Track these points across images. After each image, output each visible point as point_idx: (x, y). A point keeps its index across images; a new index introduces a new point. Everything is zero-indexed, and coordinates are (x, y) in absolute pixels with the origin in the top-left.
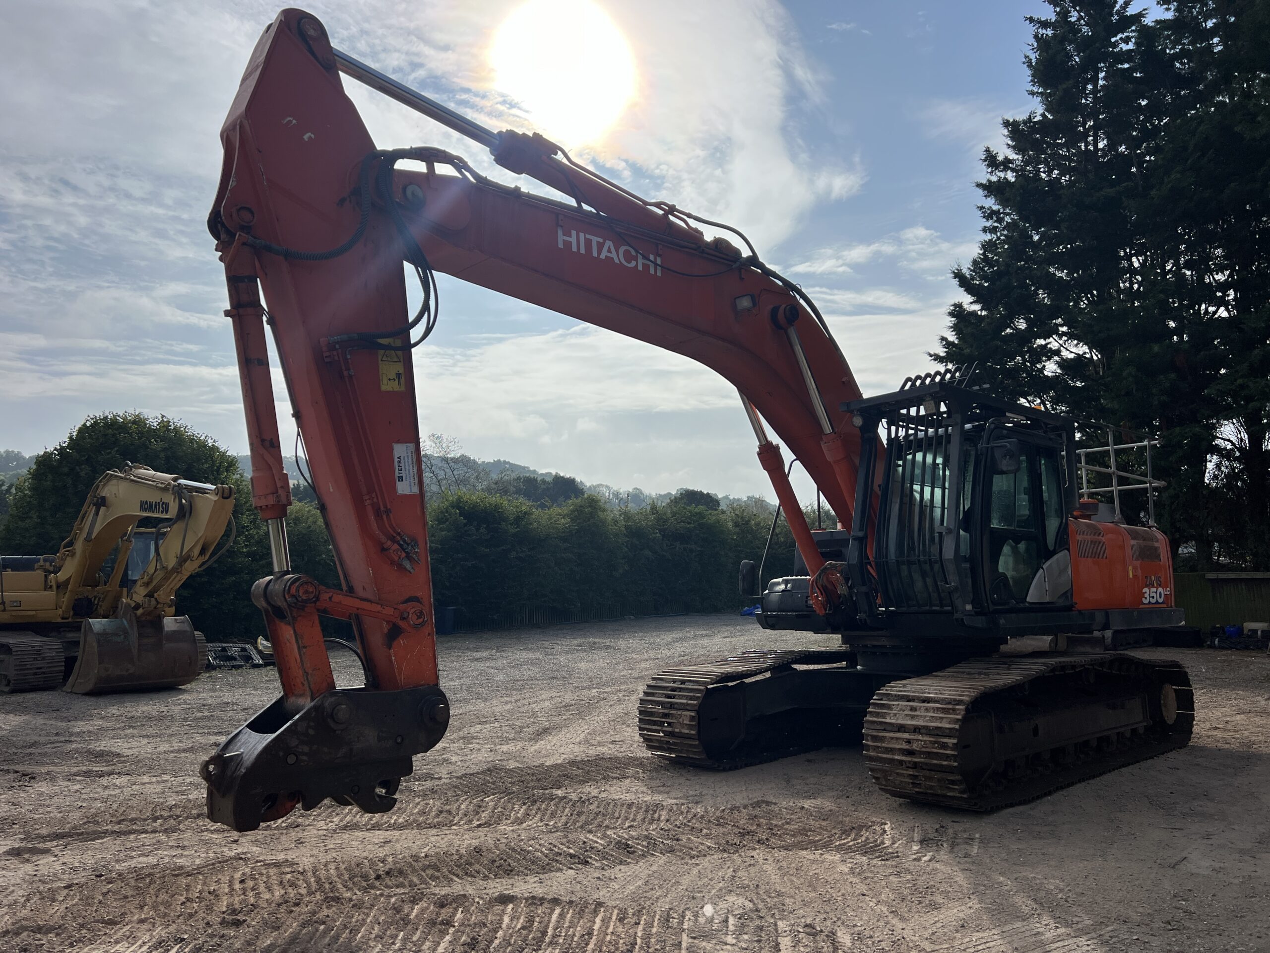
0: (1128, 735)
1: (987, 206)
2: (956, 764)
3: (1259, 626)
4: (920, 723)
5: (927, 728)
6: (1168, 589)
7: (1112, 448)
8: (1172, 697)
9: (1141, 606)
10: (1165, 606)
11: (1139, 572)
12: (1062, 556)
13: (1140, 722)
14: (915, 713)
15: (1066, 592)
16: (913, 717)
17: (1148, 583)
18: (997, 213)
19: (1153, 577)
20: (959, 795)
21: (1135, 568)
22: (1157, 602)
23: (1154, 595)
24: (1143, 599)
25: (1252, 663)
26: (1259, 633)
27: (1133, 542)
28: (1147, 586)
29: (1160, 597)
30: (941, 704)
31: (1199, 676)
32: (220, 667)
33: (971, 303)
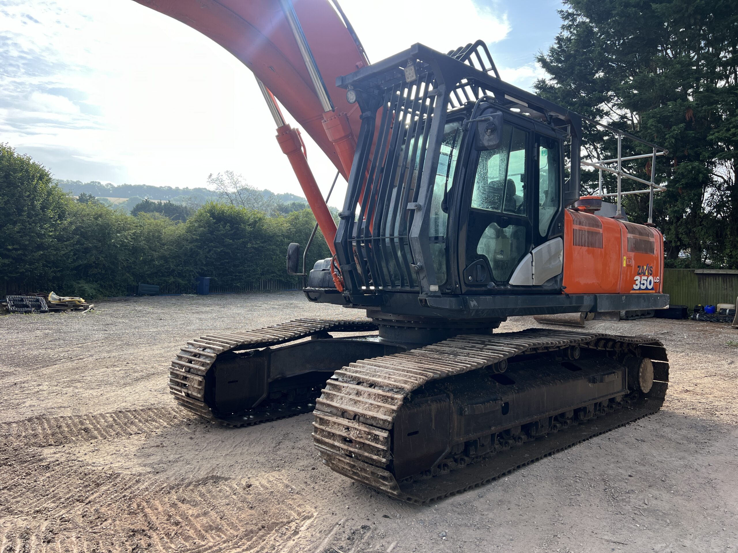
0: (606, 404)
1: (565, 10)
2: (384, 460)
3: (728, 306)
4: (359, 410)
5: (364, 415)
6: (658, 278)
7: (620, 159)
8: (650, 369)
9: (632, 292)
10: (654, 291)
11: (633, 263)
12: (553, 243)
13: (618, 392)
14: (358, 399)
15: (556, 277)
16: (356, 402)
17: (640, 272)
18: (572, 15)
19: (645, 267)
20: (390, 491)
21: (629, 258)
22: (647, 289)
23: (645, 282)
24: (634, 286)
25: (721, 333)
26: (728, 311)
27: (630, 236)
28: (639, 274)
29: (650, 284)
30: (384, 391)
31: (681, 341)
32: (14, 312)
33: (551, 80)
